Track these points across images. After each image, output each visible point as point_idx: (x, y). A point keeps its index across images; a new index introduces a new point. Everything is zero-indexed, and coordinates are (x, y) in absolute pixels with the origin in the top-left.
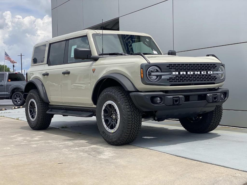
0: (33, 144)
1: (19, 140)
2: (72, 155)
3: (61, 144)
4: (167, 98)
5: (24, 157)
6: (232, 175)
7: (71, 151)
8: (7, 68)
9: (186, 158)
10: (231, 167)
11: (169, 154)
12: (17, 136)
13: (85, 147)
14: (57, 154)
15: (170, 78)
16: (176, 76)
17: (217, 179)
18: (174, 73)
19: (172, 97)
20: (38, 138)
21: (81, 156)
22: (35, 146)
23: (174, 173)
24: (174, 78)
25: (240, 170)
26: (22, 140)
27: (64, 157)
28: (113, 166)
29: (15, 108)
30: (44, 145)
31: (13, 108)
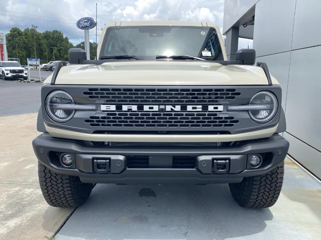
4: (81, 158)
15: (91, 117)
16: (108, 114)
18: (103, 107)
19: (90, 157)
24: (102, 118)
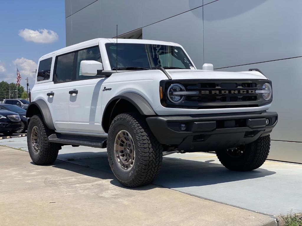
0: (29, 179)
1: (13, 175)
2: (69, 193)
3: (61, 180)
5: (13, 195)
6: (245, 217)
7: (70, 187)
8: (21, 86)
9: (199, 197)
10: (247, 209)
11: (181, 192)
12: (13, 170)
13: (88, 184)
14: (53, 192)
17: (225, 222)
20: (36, 172)
21: (79, 194)
22: (29, 182)
23: (180, 215)
25: (256, 211)
26: (17, 174)
27: (59, 195)
28: (113, 206)
29: (22, 136)
30: (41, 181)
31: (20, 136)
